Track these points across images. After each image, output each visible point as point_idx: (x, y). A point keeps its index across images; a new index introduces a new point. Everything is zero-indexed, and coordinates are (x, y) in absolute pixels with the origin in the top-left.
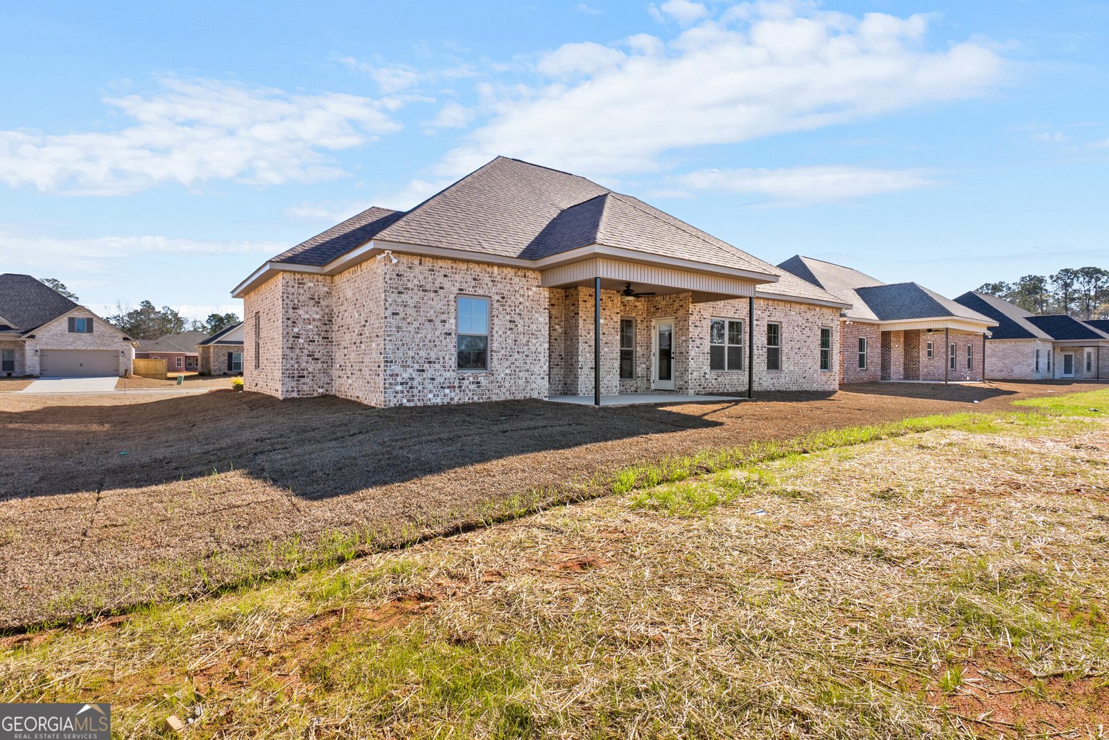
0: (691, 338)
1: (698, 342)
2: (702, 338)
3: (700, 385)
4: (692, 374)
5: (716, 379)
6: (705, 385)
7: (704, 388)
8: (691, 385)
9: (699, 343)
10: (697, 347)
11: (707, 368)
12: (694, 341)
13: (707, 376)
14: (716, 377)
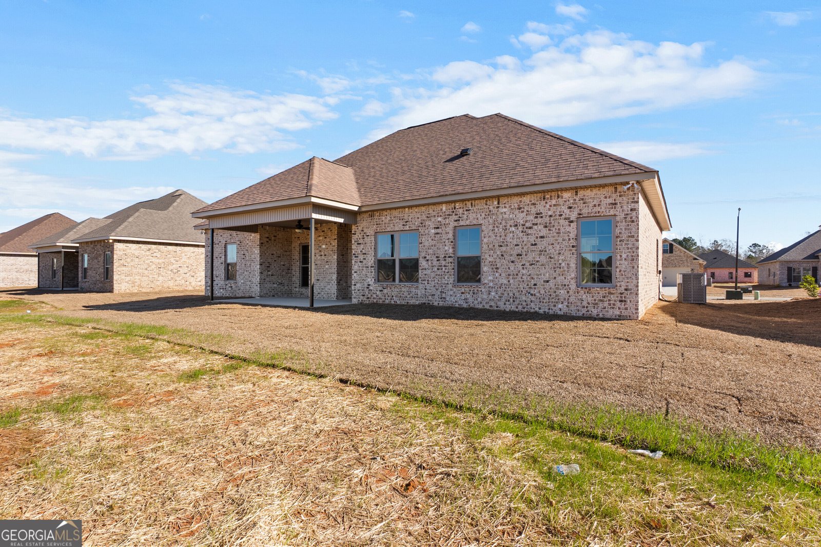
0: (354, 254)
1: (361, 257)
2: (365, 254)
3: (363, 295)
4: (355, 285)
5: (381, 291)
6: (369, 296)
7: (368, 298)
8: (354, 294)
9: (362, 259)
10: (360, 262)
11: (370, 281)
12: (357, 257)
13: (371, 288)
14: (381, 289)
